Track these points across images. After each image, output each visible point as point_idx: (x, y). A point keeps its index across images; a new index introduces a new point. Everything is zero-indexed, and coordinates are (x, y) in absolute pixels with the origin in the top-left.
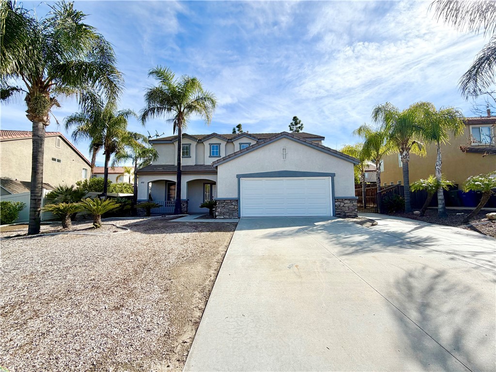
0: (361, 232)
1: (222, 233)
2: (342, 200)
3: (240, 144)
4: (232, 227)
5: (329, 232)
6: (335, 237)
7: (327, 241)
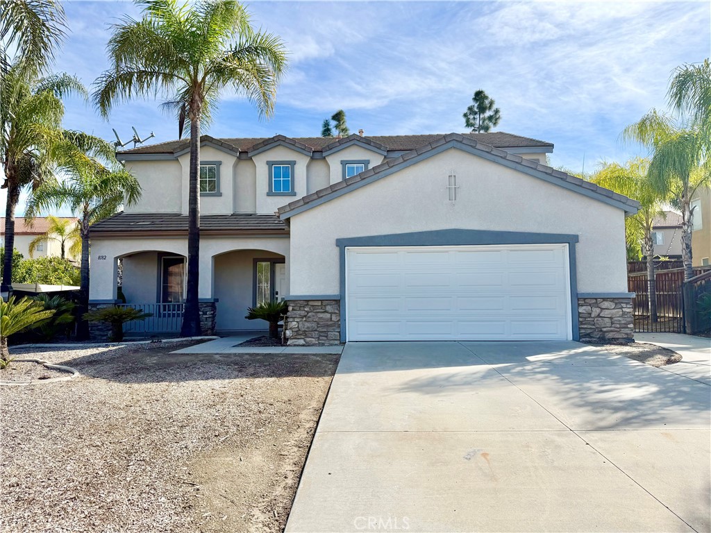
0: (638, 379)
1: (304, 379)
2: (596, 300)
3: (344, 163)
4: (328, 366)
5: (563, 378)
6: (578, 390)
7: (556, 398)
